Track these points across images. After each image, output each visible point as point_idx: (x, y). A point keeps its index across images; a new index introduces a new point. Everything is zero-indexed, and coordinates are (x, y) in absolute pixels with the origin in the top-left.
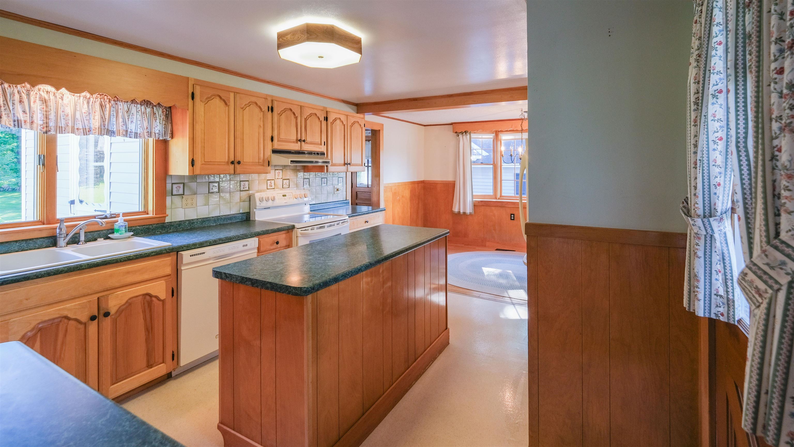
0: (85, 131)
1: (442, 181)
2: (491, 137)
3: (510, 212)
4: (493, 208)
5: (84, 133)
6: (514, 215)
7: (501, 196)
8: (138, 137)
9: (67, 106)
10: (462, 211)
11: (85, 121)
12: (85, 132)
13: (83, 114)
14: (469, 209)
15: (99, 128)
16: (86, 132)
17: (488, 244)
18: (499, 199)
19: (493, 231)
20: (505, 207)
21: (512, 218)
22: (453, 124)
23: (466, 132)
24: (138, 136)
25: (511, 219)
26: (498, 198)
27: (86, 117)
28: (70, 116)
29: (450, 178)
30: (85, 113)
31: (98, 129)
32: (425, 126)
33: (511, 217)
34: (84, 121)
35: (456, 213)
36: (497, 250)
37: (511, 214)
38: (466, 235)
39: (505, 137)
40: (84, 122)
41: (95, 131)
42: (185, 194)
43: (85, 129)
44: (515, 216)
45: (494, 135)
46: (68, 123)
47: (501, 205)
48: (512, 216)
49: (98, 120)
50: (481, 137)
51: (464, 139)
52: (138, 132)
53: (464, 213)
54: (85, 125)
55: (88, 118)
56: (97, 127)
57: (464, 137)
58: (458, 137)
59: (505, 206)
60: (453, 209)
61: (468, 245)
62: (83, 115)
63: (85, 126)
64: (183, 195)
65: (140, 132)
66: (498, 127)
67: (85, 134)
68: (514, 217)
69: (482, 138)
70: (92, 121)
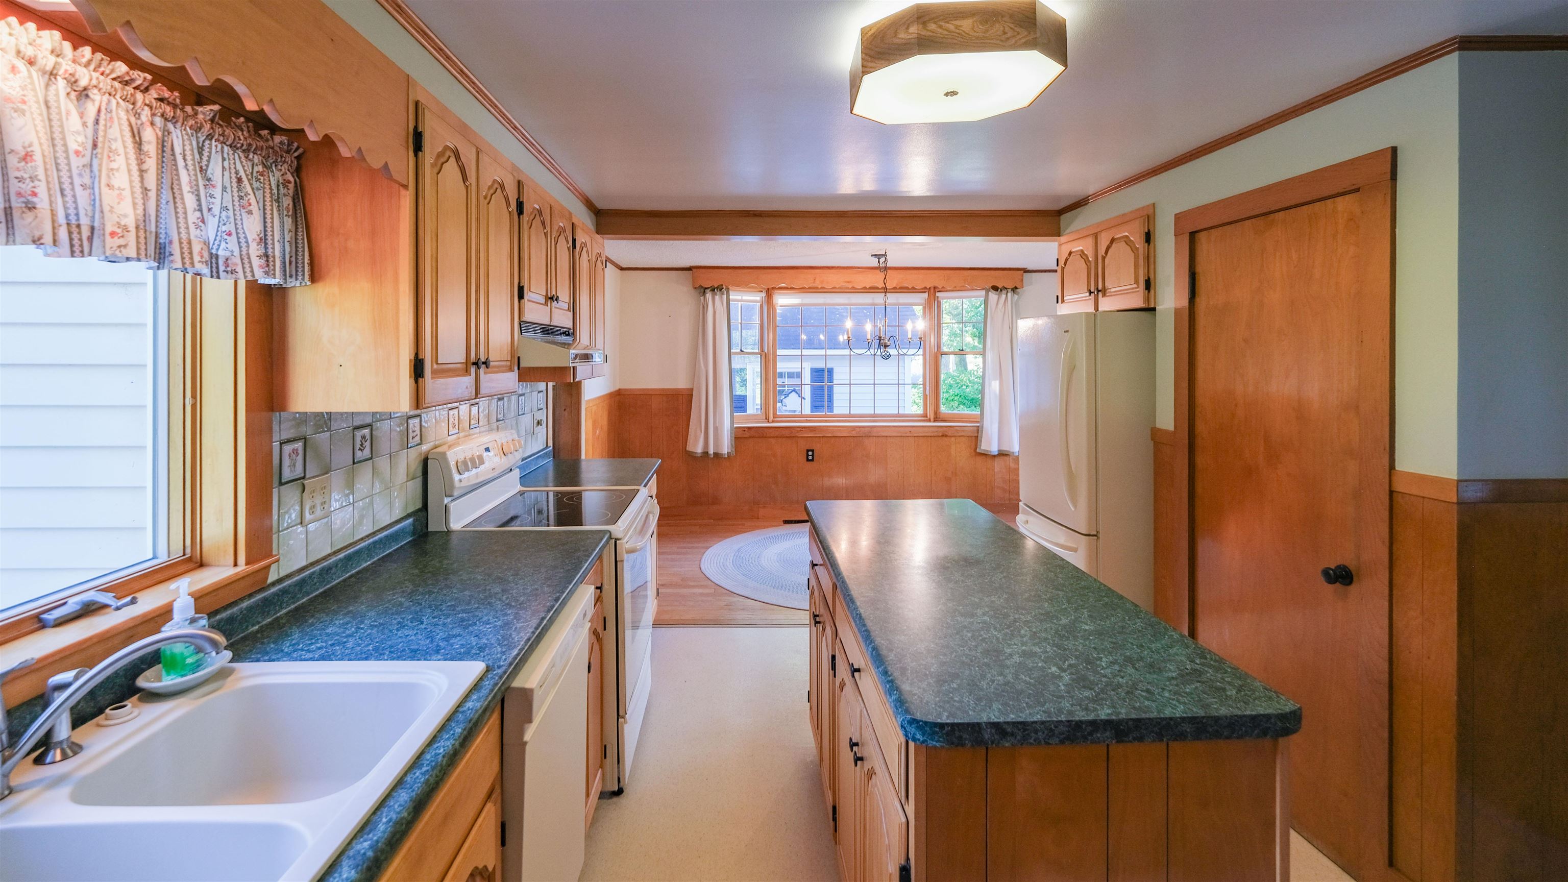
0: (75, 236)
1: (663, 390)
2: (758, 298)
3: (804, 446)
4: (773, 441)
5: (72, 246)
6: (813, 451)
7: (775, 416)
8: (222, 274)
9: (23, 113)
10: (711, 452)
11: (79, 191)
12: (76, 242)
13: (72, 156)
14: (726, 448)
15: (137, 227)
16: (81, 240)
17: (762, 512)
18: (773, 422)
19: (773, 486)
20: (796, 437)
21: (810, 458)
22: (694, 270)
23: (720, 288)
24: (222, 268)
25: (808, 460)
26: (770, 421)
27: (80, 175)
28: (38, 157)
29: (680, 383)
30: (77, 153)
31: (132, 228)
32: (622, 269)
33: (808, 455)
34: (73, 189)
35: (699, 455)
36: (786, 522)
37: (808, 451)
38: (715, 501)
39: (783, 301)
40: (74, 196)
41: (122, 242)
42: (307, 476)
43: (78, 226)
44: (815, 454)
45: (764, 294)
46: (34, 194)
47: (789, 435)
48: (810, 453)
49: (127, 193)
50: (740, 298)
51: (715, 303)
52: (220, 253)
53: (716, 455)
54: (76, 208)
55: (87, 180)
56: (130, 222)
57: (717, 297)
58: (702, 298)
59: (797, 434)
60: (689, 448)
61: (722, 519)
62: (69, 164)
63: (77, 215)
64: (304, 478)
65: (228, 254)
66: (770, 279)
67: (77, 249)
68: (813, 455)
69: (741, 301)
70: (108, 198)
